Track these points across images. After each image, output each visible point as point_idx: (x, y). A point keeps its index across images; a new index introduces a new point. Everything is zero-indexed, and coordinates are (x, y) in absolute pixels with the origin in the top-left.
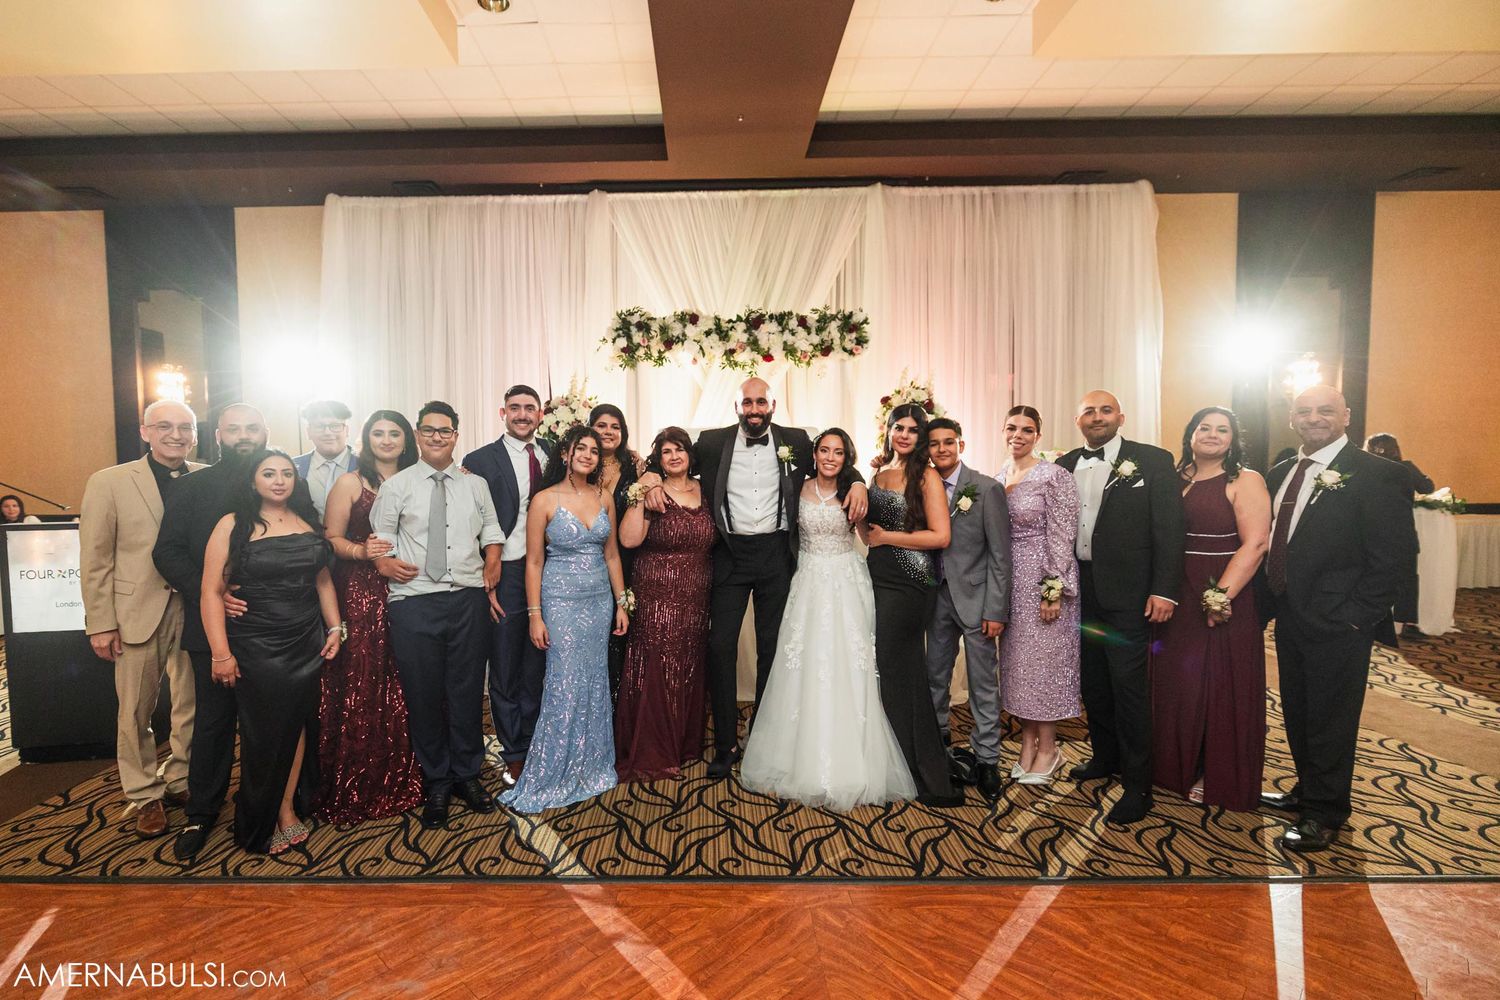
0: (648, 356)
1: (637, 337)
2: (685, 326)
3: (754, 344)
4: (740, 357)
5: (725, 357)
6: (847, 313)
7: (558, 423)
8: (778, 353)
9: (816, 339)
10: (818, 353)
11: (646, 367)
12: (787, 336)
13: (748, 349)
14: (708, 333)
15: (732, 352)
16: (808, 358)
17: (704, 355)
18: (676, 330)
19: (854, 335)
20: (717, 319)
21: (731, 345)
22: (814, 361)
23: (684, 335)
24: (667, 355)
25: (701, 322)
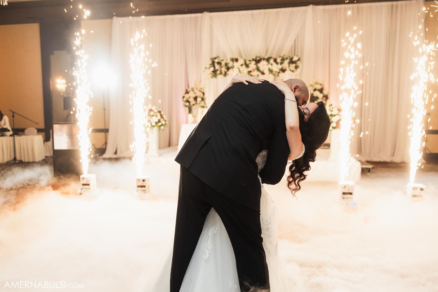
0: (221, 73)
1: (217, 67)
2: (233, 63)
3: (258, 69)
4: (253, 73)
6: (291, 57)
7: (190, 97)
8: (266, 72)
9: (280, 67)
10: (281, 72)
11: (220, 77)
12: (270, 66)
13: (256, 71)
14: (242, 65)
16: (278, 74)
17: (240, 73)
18: (230, 65)
19: (294, 65)
20: (245, 60)
21: (250, 69)
22: (280, 75)
23: (233, 66)
24: (228, 73)
25: (239, 61)
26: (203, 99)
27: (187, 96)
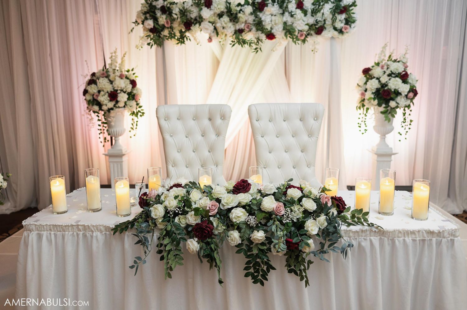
0: (172, 36)
1: (162, 19)
2: (201, 9)
3: (259, 24)
4: (249, 36)
5: (234, 36)
7: (99, 92)
8: (278, 31)
9: (311, 20)
10: (312, 32)
11: (171, 45)
13: (254, 28)
14: (220, 15)
15: (241, 31)
16: (304, 36)
17: (217, 34)
18: (194, 13)
19: (344, 16)
20: (228, 4)
21: (240, 25)
22: (309, 39)
23: (200, 17)
24: (187, 34)
25: (214, 5)
26: (132, 96)
27: (93, 89)
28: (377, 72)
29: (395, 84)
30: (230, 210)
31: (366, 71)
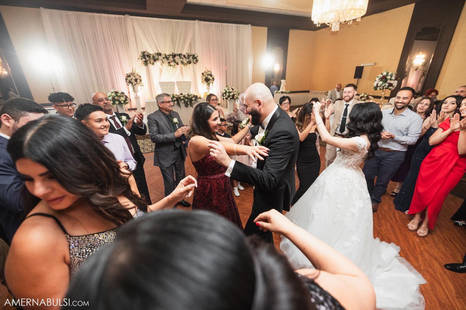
0: (150, 63)
1: (147, 59)
2: (158, 56)
3: (174, 61)
4: (172, 64)
5: (168, 64)
6: (193, 54)
7: (131, 79)
8: (180, 63)
9: (188, 60)
10: (188, 63)
11: (150, 66)
12: (181, 59)
13: (173, 62)
14: (164, 58)
15: (170, 63)
16: (186, 64)
17: (163, 63)
18: (156, 57)
19: (195, 60)
20: (165, 55)
21: (169, 61)
22: (188, 65)
23: (158, 58)
24: (155, 63)
25: (162, 55)
26: (141, 81)
27: (129, 78)
28: (205, 74)
29: (209, 77)
30: (181, 97)
31: (203, 74)
